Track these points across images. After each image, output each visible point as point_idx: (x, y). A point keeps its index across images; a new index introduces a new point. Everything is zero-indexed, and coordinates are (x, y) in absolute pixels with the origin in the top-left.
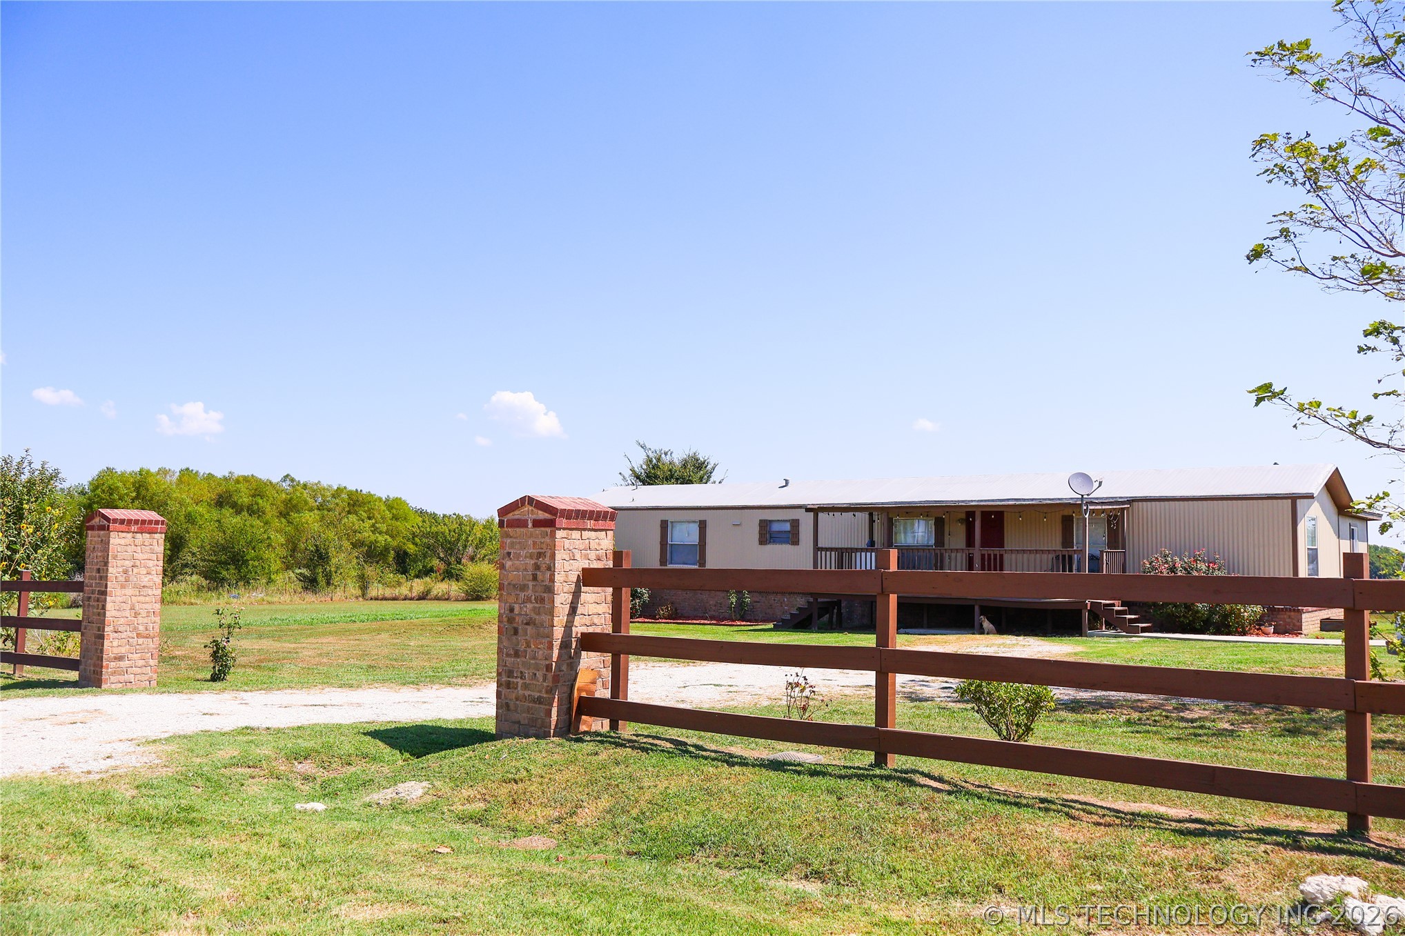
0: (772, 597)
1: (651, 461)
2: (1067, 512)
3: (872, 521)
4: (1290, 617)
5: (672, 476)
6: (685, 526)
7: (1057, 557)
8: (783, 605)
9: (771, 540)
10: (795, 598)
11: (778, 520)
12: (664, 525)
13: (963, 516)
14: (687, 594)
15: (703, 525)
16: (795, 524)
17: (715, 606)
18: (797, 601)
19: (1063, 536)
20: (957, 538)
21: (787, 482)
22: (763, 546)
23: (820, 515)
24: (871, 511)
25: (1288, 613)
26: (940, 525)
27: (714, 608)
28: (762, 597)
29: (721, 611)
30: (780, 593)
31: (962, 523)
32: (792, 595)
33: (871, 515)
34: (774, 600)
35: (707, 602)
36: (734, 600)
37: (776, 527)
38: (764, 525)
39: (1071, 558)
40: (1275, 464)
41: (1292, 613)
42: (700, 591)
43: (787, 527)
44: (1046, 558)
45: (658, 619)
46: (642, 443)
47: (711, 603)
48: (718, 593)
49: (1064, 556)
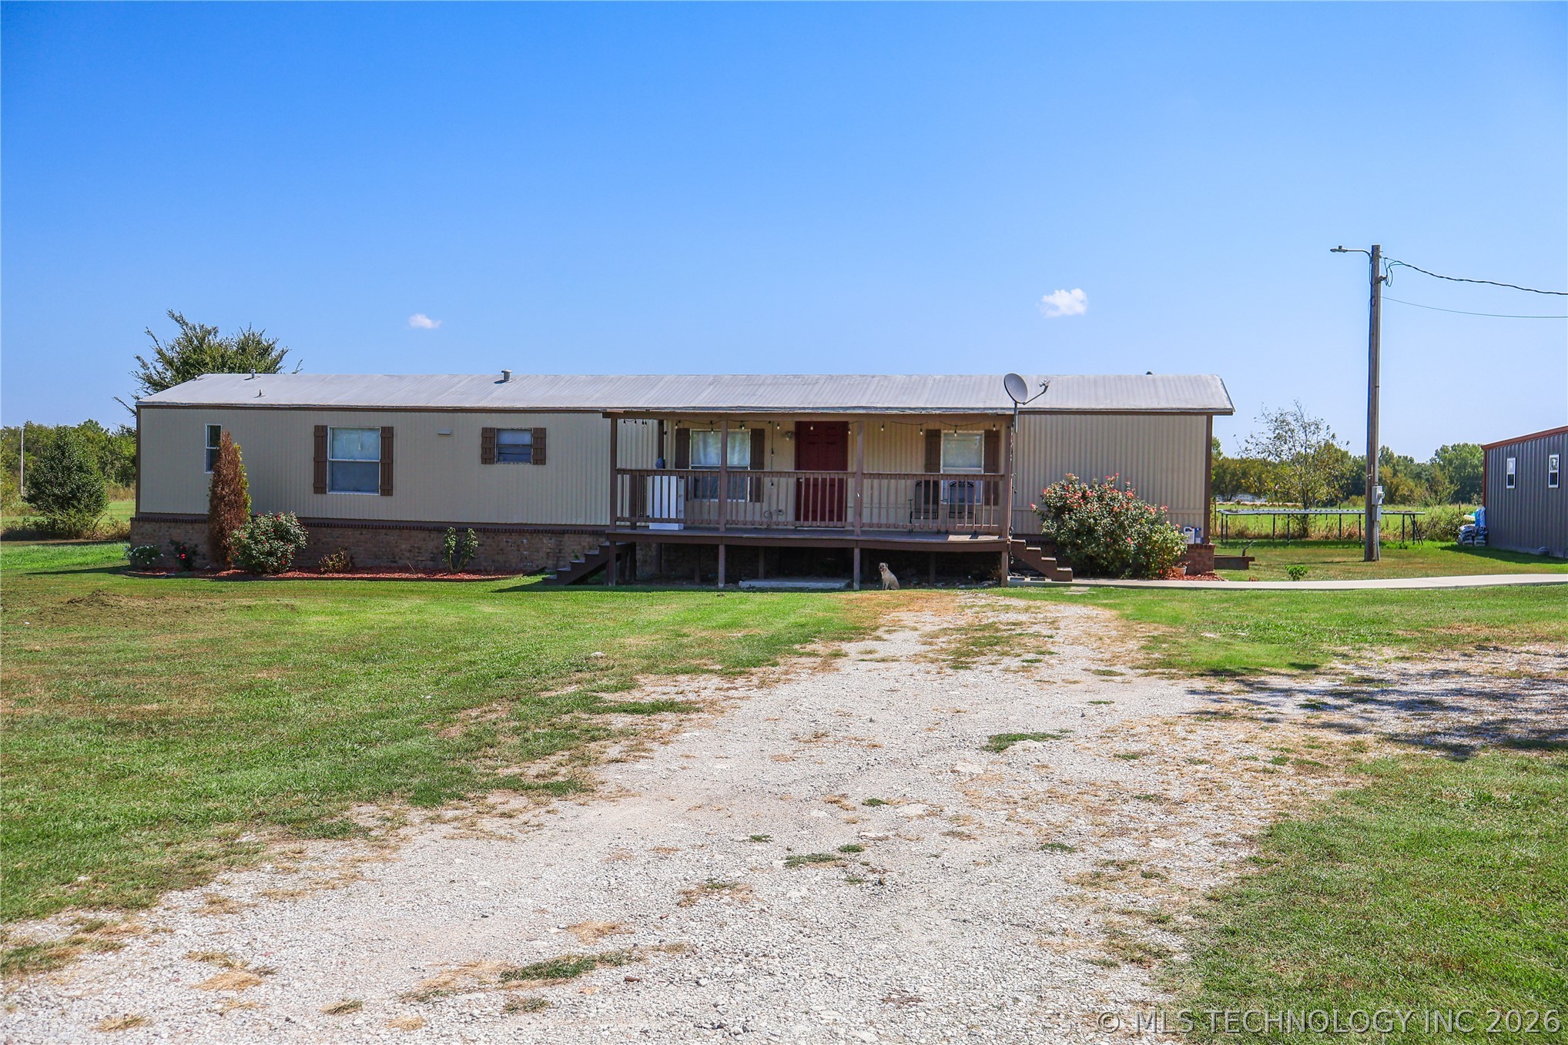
0: (504, 538)
1: (191, 342)
2: (932, 425)
3: (662, 433)
4: (1200, 555)
5: (224, 365)
6: (354, 436)
7: (918, 484)
8: (522, 549)
9: (501, 458)
10: (541, 539)
11: (512, 429)
12: (320, 433)
13: (792, 428)
14: (361, 534)
15: (387, 435)
16: (540, 435)
17: (410, 551)
18: (542, 543)
19: (926, 456)
20: (782, 456)
21: (506, 375)
22: (488, 466)
23: (620, 421)
24: (661, 418)
25: (1198, 551)
26: (758, 439)
27: (408, 554)
28: (488, 538)
29: (420, 558)
30: (516, 532)
31: (790, 438)
32: (535, 535)
33: (661, 423)
34: (507, 542)
35: (397, 547)
36: (453, 543)
37: (506, 439)
38: (489, 436)
39: (936, 484)
40: (1149, 373)
41: (1203, 551)
42: (384, 531)
43: (527, 439)
44: (903, 486)
45: (324, 573)
46: (177, 314)
47: (403, 547)
48: (414, 533)
49: (927, 483)
